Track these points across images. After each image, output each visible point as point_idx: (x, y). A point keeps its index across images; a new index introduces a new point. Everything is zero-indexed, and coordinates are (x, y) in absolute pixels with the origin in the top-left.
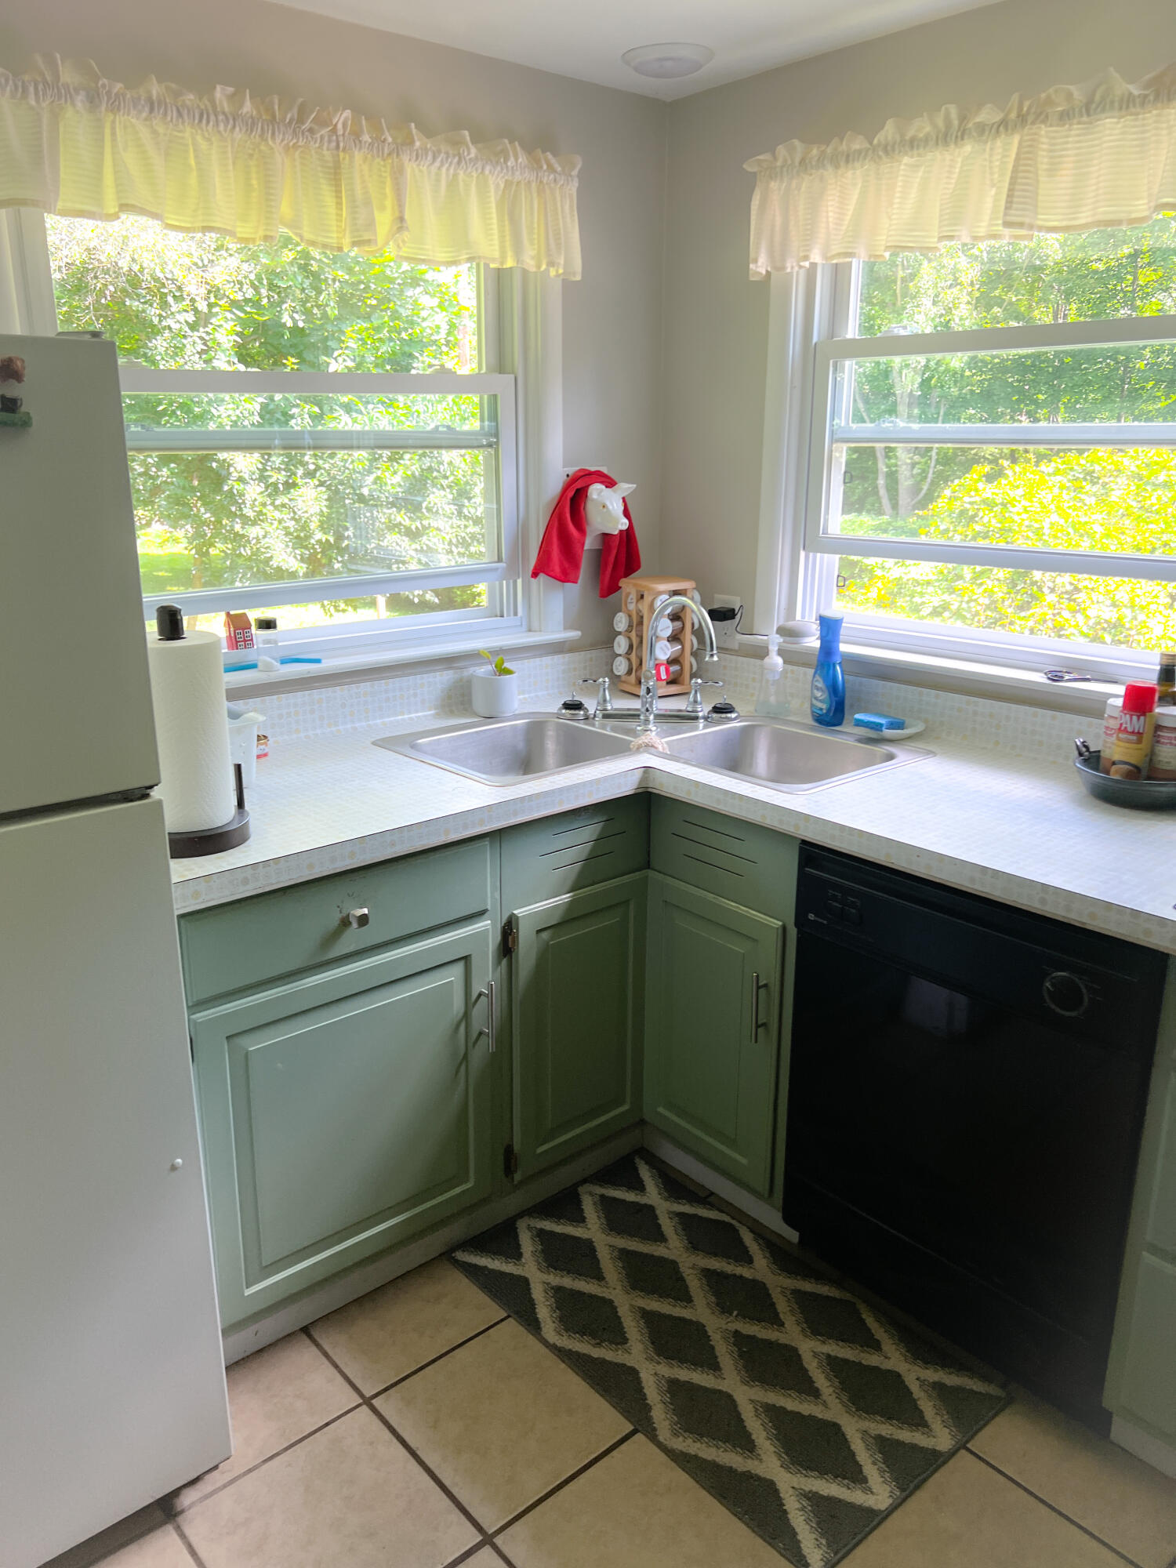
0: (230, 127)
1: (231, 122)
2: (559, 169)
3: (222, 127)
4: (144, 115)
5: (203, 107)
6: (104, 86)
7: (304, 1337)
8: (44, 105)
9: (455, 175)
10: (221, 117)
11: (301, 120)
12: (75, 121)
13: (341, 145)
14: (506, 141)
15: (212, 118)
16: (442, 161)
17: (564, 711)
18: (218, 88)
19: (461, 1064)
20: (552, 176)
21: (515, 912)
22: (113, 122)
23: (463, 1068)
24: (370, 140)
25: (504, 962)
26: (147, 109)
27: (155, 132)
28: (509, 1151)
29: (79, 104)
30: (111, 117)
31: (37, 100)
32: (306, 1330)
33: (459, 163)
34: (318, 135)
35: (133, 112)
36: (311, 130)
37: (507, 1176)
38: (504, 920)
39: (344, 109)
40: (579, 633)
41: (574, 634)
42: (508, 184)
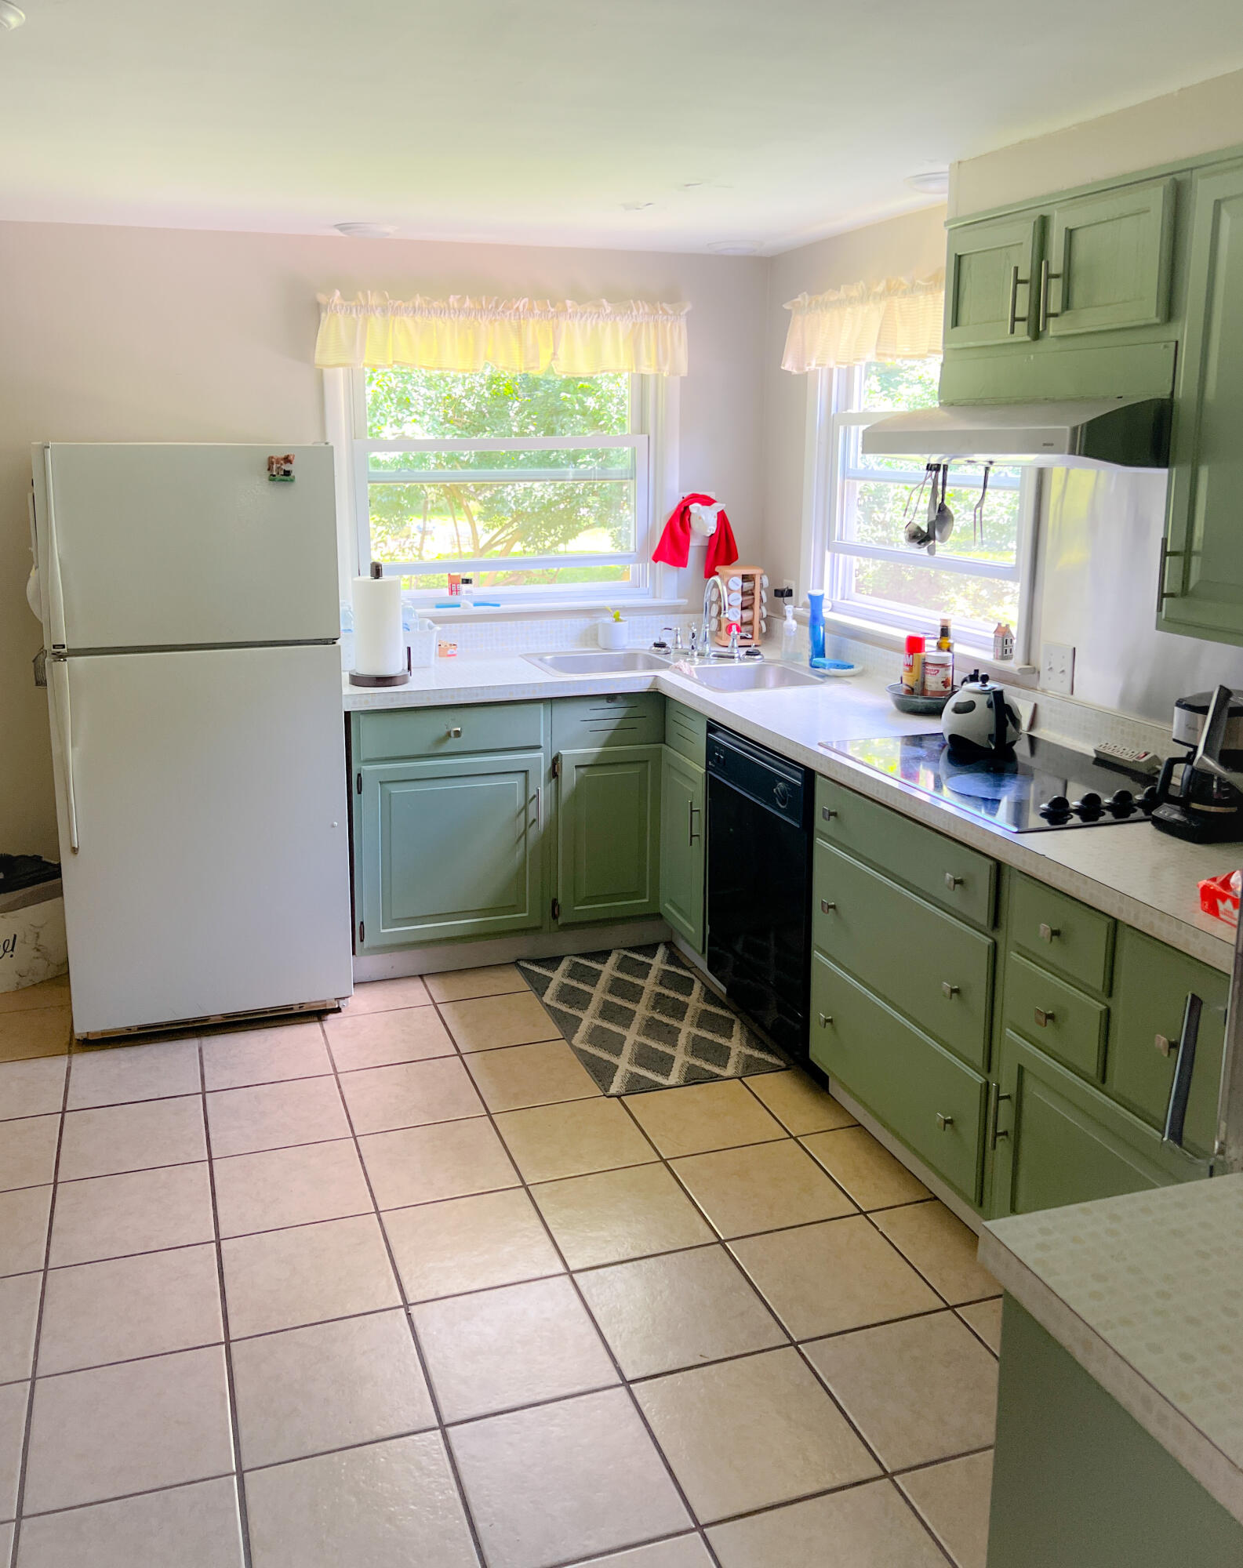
0: (456, 315)
1: (458, 313)
2: (671, 312)
3: (452, 316)
4: (411, 314)
5: (442, 307)
6: (390, 304)
7: (420, 980)
8: (360, 316)
9: (597, 324)
10: (452, 311)
11: (497, 307)
12: (376, 321)
13: (522, 317)
14: (632, 301)
15: (447, 311)
16: (587, 318)
17: (654, 648)
18: (452, 296)
19: (520, 837)
20: (665, 317)
21: (561, 751)
22: (394, 321)
23: (523, 837)
24: (539, 312)
25: (553, 780)
26: (412, 312)
27: (416, 322)
28: (555, 902)
29: (377, 314)
30: (393, 318)
31: (357, 315)
32: (421, 976)
33: (599, 316)
34: (508, 313)
35: (405, 314)
36: (503, 312)
37: (554, 919)
38: (554, 755)
39: (523, 298)
40: (686, 601)
41: (685, 601)
42: (634, 324)
